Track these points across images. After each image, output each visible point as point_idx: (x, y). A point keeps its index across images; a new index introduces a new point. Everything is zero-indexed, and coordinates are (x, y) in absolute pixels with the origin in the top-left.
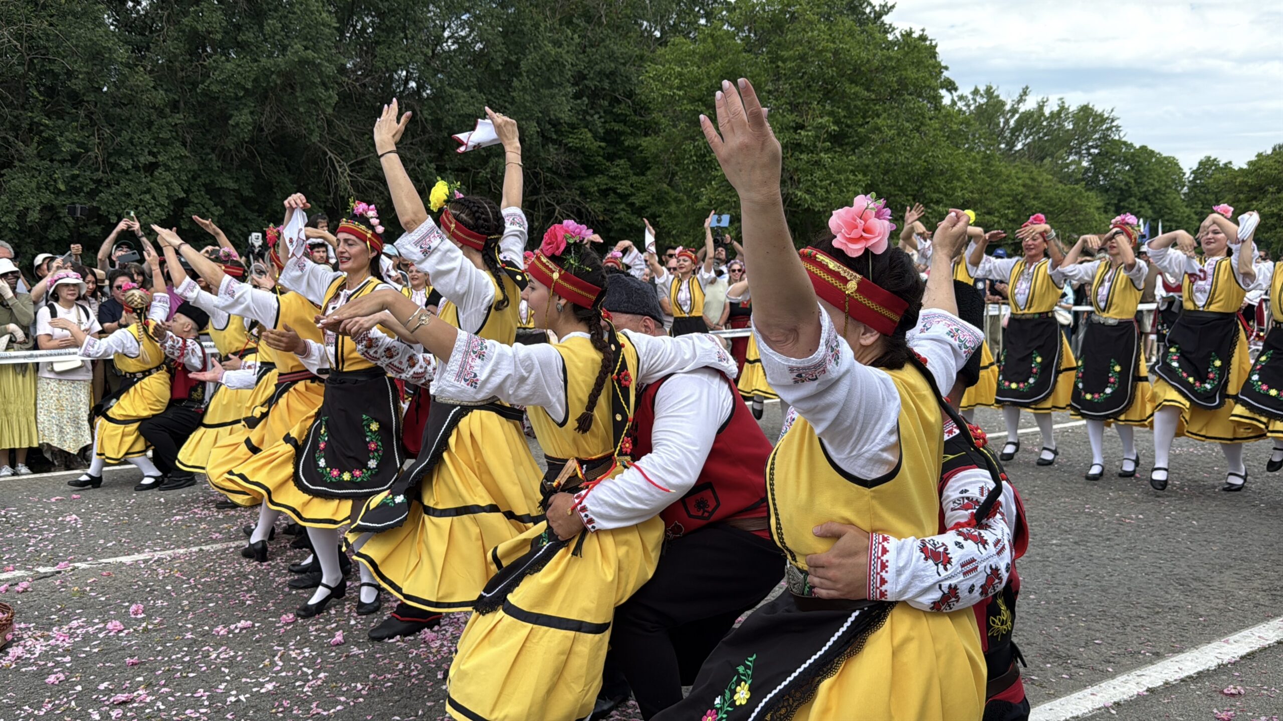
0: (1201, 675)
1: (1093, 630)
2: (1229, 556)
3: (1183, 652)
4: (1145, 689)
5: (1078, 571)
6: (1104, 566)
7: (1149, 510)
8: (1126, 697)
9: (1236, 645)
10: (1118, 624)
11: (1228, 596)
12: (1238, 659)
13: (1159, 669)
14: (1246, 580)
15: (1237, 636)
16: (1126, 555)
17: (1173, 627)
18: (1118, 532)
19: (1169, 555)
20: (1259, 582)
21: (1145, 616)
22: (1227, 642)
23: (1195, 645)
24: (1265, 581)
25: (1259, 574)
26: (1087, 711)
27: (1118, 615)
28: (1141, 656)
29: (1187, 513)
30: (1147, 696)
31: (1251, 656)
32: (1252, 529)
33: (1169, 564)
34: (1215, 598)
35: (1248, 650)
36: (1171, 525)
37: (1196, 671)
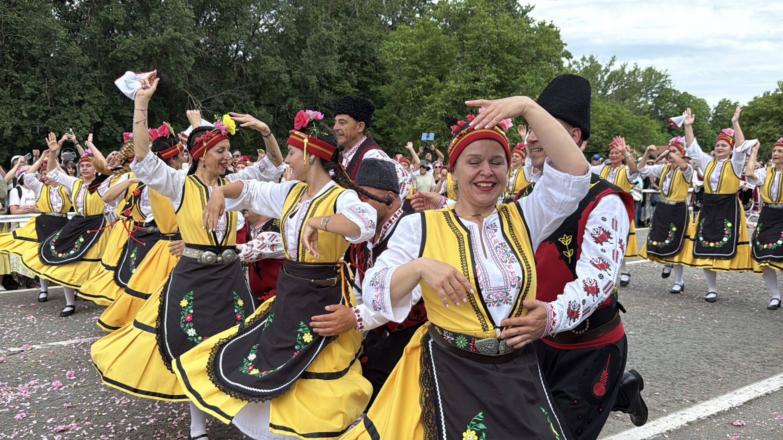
0: (719, 414)
1: (654, 386)
2: (736, 342)
3: (709, 400)
4: (686, 422)
5: (645, 351)
6: (661, 348)
7: (688, 314)
8: (674, 427)
9: (741, 396)
10: (669, 383)
11: (736, 366)
12: (742, 404)
13: (694, 410)
14: (747, 356)
15: (741, 390)
16: (674, 341)
17: (703, 384)
18: (669, 327)
19: (701, 341)
20: (755, 357)
21: (686, 378)
22: (735, 394)
23: (716, 395)
24: (759, 357)
25: (754, 353)
26: (650, 436)
27: (669, 377)
28: (683, 403)
29: (711, 315)
30: (687, 426)
31: (750, 402)
32: (751, 325)
33: (700, 346)
34: (728, 367)
35: (748, 399)
36: (702, 322)
37: (716, 411)
